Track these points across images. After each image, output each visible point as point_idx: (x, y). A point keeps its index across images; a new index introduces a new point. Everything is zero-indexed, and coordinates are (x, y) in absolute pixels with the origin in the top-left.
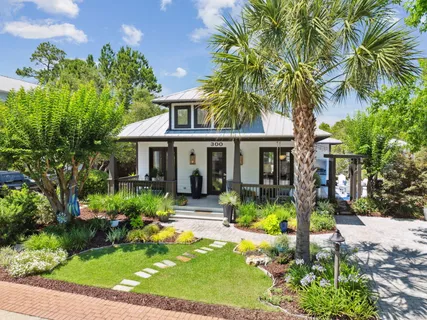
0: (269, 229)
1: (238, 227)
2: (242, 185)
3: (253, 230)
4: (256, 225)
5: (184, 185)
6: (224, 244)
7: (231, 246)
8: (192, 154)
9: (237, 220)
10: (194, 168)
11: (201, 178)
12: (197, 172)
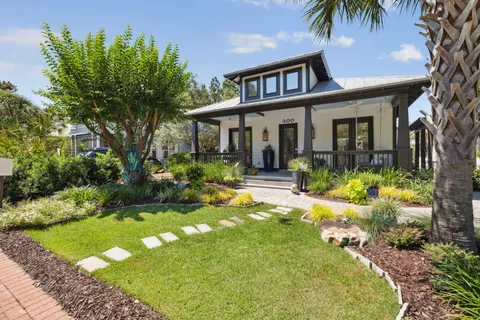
0: (352, 196)
1: (309, 195)
2: (314, 153)
3: (329, 198)
4: (333, 192)
5: (258, 160)
6: (290, 210)
7: (298, 212)
8: (265, 132)
9: (308, 188)
10: (266, 144)
11: (273, 153)
12: (269, 146)
